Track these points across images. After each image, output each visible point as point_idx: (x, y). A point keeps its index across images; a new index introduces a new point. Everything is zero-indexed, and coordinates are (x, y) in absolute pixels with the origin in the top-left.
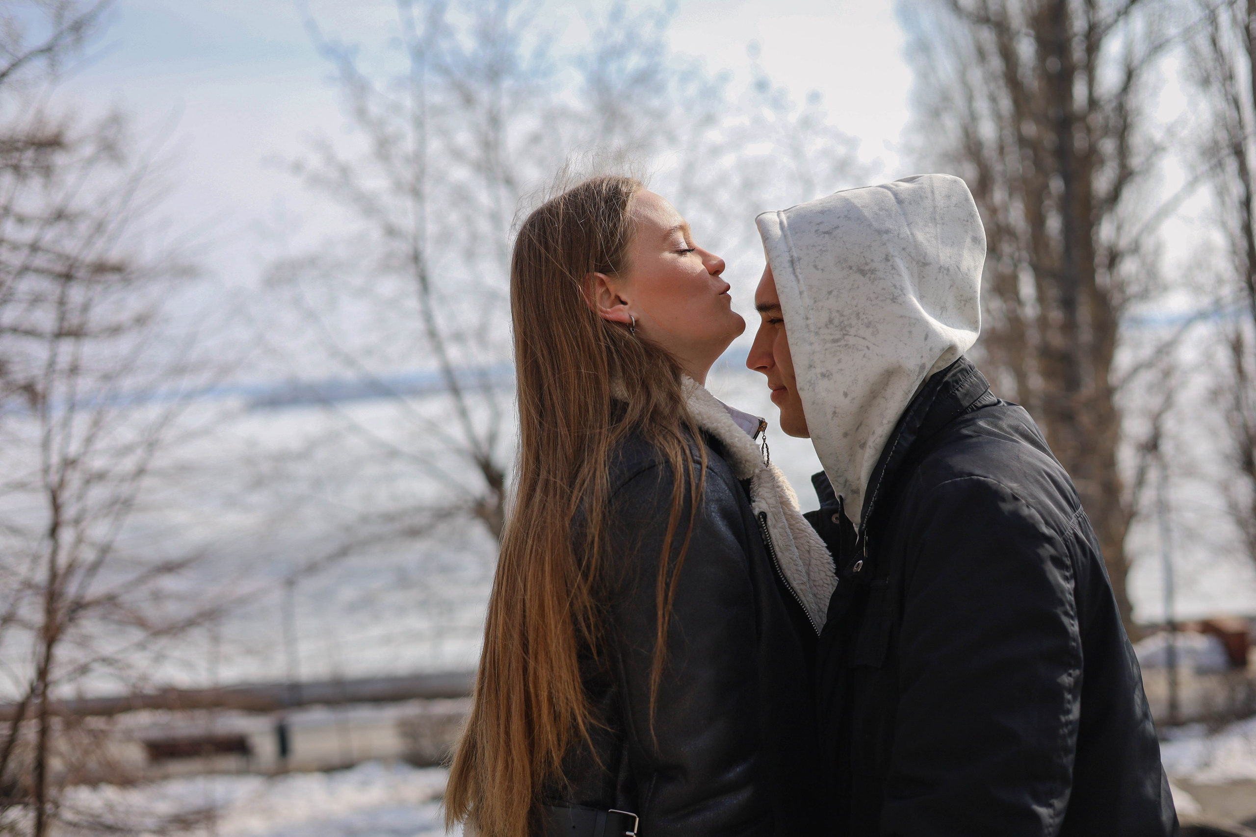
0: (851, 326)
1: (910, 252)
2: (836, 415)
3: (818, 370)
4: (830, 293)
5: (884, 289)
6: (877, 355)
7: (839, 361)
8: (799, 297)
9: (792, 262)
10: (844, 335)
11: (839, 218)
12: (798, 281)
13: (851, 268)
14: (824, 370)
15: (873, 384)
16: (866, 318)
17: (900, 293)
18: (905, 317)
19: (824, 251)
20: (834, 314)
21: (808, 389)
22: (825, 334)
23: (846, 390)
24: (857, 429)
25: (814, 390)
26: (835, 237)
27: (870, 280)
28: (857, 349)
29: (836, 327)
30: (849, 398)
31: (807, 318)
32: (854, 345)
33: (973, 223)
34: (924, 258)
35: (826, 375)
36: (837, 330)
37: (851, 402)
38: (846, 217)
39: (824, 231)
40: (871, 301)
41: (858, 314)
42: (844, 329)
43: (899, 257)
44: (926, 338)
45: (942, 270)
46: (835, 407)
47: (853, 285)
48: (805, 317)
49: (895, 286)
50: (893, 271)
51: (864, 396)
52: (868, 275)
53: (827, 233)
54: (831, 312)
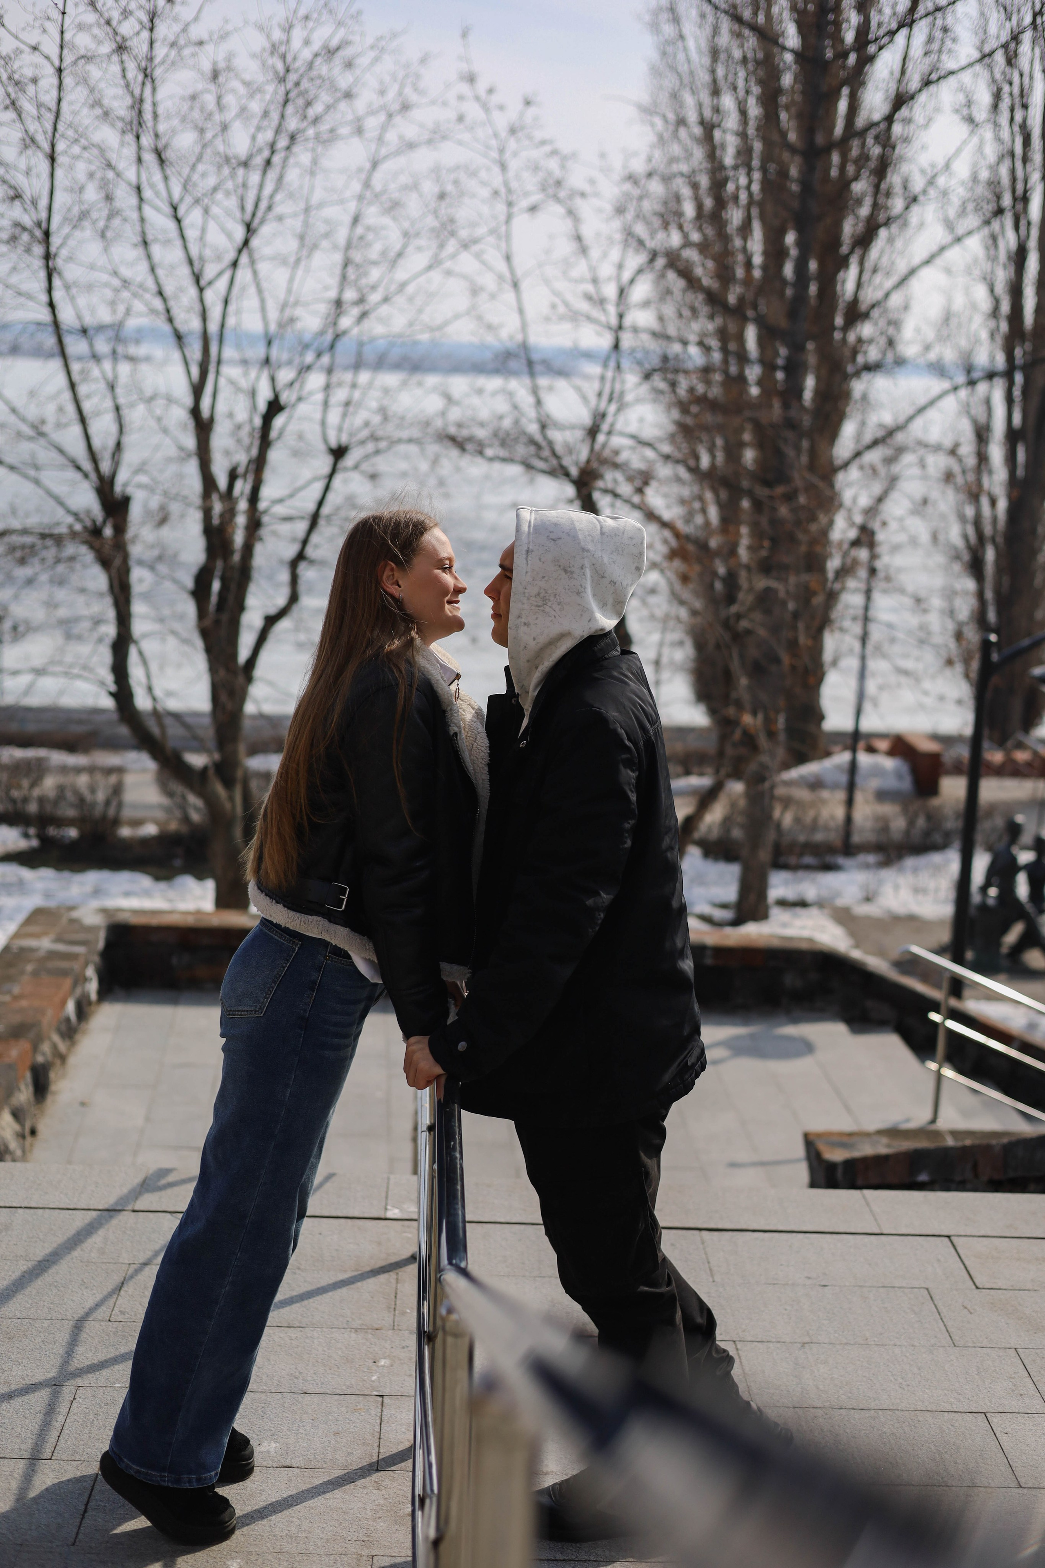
0: (549, 600)
2: (525, 650)
3: (523, 620)
4: (543, 577)
5: (575, 585)
6: (559, 622)
7: (537, 619)
8: (525, 572)
10: (544, 604)
11: (563, 533)
12: (527, 565)
13: (560, 566)
14: (526, 621)
15: (550, 638)
16: (560, 599)
17: (584, 591)
18: (582, 606)
19: (549, 550)
20: (542, 591)
22: (533, 600)
23: (535, 636)
25: (517, 631)
26: (557, 544)
27: (569, 577)
28: (550, 615)
29: (541, 598)
30: (535, 641)
32: (548, 612)
34: (603, 573)
36: (541, 600)
37: (536, 644)
38: (567, 533)
39: (552, 538)
40: (566, 590)
41: (556, 595)
42: (545, 600)
43: (588, 568)
44: (590, 617)
45: (612, 582)
46: (526, 645)
47: (558, 577)
48: (524, 587)
49: (581, 585)
50: (583, 577)
51: (544, 643)
52: (569, 574)
53: (553, 540)
54: (540, 589)
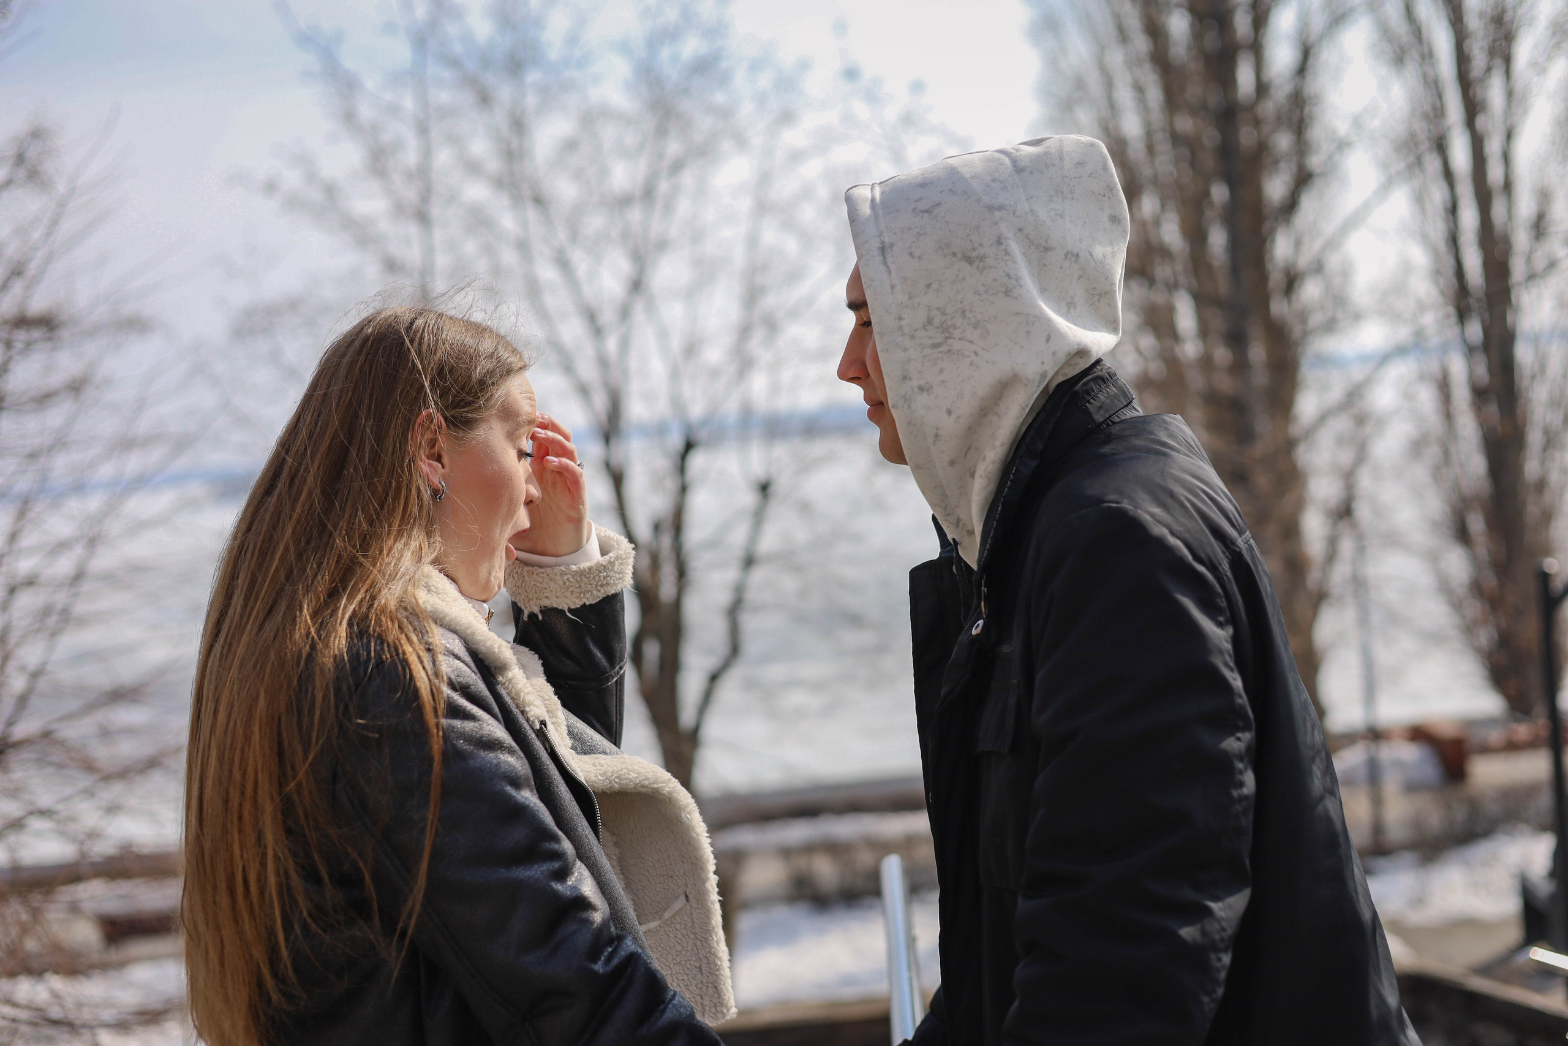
0: (955, 327)
1: (1028, 234)
2: (939, 438)
3: (915, 383)
4: (928, 286)
5: (994, 280)
6: (987, 362)
7: (941, 371)
8: (890, 292)
9: (883, 250)
10: (947, 338)
11: (942, 192)
12: (890, 272)
13: (954, 255)
14: (922, 383)
15: (982, 399)
16: (974, 317)
17: (1015, 284)
18: (1022, 314)
19: (923, 234)
20: (934, 312)
21: (903, 407)
22: (922, 337)
23: (949, 407)
24: (966, 454)
25: (910, 407)
26: (936, 217)
27: (978, 269)
28: (963, 355)
29: (937, 328)
30: (953, 416)
31: (900, 318)
32: (959, 351)
33: (1112, 198)
34: (1046, 242)
35: (926, 389)
36: (938, 332)
37: (956, 422)
38: (951, 190)
39: (922, 209)
40: (980, 295)
41: (963, 312)
42: (946, 331)
43: (1014, 240)
44: (1048, 340)
45: (1069, 256)
46: (937, 429)
47: (957, 276)
48: (897, 317)
49: (1008, 276)
50: (1006, 258)
51: (971, 414)
52: (976, 263)
53: (926, 211)
54: (929, 310)
